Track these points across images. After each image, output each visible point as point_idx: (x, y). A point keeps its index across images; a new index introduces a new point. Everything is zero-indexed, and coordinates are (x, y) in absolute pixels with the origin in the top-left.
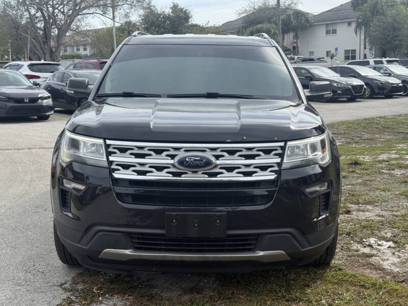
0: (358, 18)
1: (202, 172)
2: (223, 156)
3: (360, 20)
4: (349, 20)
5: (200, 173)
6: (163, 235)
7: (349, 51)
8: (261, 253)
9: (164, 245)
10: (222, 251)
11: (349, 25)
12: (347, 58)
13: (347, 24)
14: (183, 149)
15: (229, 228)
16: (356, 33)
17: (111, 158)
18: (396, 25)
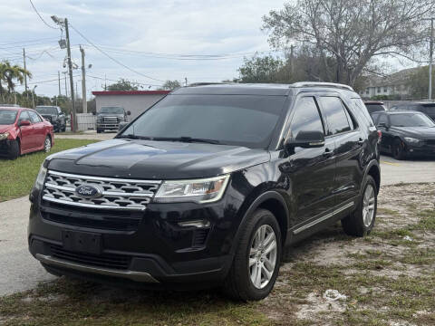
1: (92, 200)
2: (109, 188)
6: (59, 246)
8: (130, 273)
10: (104, 266)
15: (106, 248)
17: (47, 184)
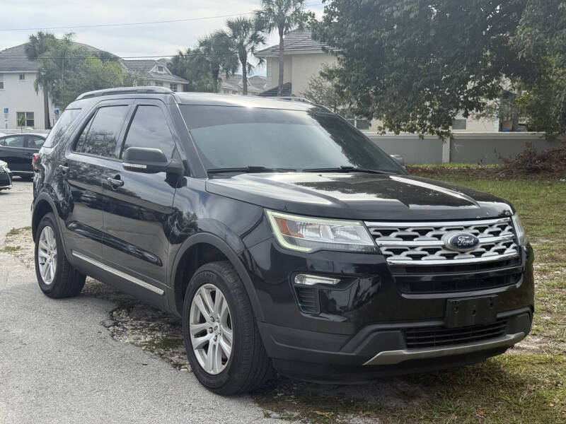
0: (40, 70)
1: (470, 252)
2: (478, 234)
3: (42, 73)
4: (22, 71)
5: (467, 253)
6: (442, 327)
7: (24, 113)
9: (438, 339)
11: (21, 78)
12: (21, 124)
13: (18, 77)
14: (444, 228)
16: (37, 89)
18: (100, 84)
